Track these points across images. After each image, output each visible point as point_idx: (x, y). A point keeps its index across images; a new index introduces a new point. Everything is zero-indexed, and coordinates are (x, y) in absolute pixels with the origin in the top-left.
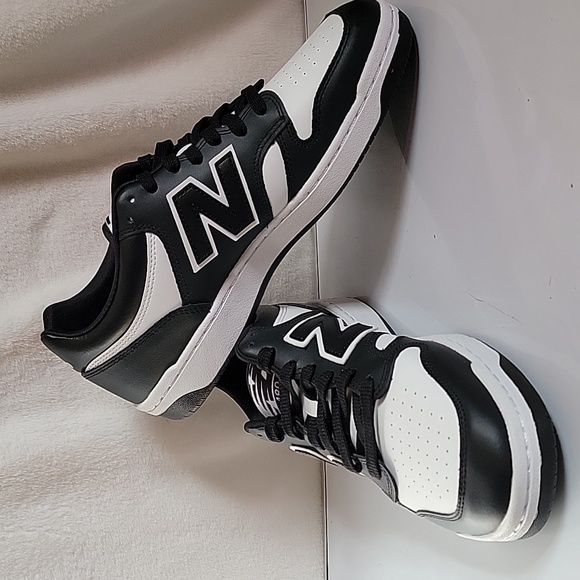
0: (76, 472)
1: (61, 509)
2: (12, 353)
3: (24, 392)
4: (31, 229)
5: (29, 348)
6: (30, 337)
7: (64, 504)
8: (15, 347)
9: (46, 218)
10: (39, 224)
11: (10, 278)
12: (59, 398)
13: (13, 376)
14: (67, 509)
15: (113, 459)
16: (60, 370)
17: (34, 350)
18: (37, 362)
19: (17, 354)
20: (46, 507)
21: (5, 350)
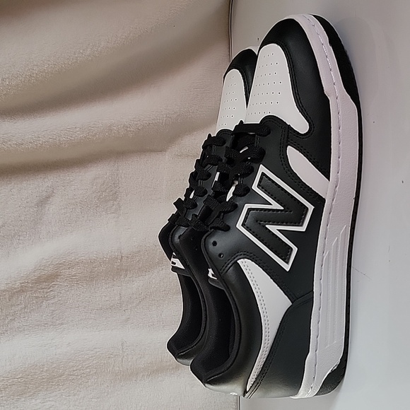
0: (60, 376)
1: (49, 403)
2: (19, 291)
3: (26, 318)
4: (37, 205)
5: (32, 287)
6: (32, 280)
7: (51, 399)
8: (22, 287)
9: (48, 197)
10: (43, 202)
11: (21, 238)
12: (51, 323)
13: (20, 307)
14: (53, 403)
15: (86, 368)
16: (53, 304)
17: (35, 289)
18: (37, 297)
19: (23, 291)
20: (38, 401)
21: (15, 289)
